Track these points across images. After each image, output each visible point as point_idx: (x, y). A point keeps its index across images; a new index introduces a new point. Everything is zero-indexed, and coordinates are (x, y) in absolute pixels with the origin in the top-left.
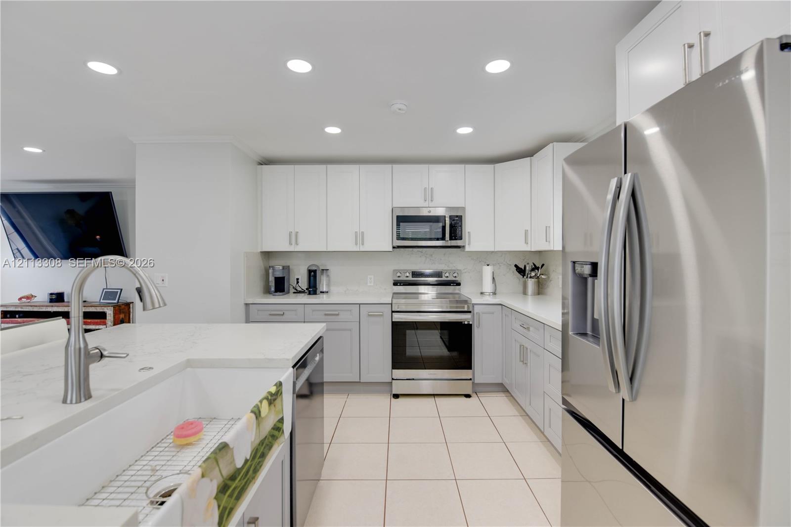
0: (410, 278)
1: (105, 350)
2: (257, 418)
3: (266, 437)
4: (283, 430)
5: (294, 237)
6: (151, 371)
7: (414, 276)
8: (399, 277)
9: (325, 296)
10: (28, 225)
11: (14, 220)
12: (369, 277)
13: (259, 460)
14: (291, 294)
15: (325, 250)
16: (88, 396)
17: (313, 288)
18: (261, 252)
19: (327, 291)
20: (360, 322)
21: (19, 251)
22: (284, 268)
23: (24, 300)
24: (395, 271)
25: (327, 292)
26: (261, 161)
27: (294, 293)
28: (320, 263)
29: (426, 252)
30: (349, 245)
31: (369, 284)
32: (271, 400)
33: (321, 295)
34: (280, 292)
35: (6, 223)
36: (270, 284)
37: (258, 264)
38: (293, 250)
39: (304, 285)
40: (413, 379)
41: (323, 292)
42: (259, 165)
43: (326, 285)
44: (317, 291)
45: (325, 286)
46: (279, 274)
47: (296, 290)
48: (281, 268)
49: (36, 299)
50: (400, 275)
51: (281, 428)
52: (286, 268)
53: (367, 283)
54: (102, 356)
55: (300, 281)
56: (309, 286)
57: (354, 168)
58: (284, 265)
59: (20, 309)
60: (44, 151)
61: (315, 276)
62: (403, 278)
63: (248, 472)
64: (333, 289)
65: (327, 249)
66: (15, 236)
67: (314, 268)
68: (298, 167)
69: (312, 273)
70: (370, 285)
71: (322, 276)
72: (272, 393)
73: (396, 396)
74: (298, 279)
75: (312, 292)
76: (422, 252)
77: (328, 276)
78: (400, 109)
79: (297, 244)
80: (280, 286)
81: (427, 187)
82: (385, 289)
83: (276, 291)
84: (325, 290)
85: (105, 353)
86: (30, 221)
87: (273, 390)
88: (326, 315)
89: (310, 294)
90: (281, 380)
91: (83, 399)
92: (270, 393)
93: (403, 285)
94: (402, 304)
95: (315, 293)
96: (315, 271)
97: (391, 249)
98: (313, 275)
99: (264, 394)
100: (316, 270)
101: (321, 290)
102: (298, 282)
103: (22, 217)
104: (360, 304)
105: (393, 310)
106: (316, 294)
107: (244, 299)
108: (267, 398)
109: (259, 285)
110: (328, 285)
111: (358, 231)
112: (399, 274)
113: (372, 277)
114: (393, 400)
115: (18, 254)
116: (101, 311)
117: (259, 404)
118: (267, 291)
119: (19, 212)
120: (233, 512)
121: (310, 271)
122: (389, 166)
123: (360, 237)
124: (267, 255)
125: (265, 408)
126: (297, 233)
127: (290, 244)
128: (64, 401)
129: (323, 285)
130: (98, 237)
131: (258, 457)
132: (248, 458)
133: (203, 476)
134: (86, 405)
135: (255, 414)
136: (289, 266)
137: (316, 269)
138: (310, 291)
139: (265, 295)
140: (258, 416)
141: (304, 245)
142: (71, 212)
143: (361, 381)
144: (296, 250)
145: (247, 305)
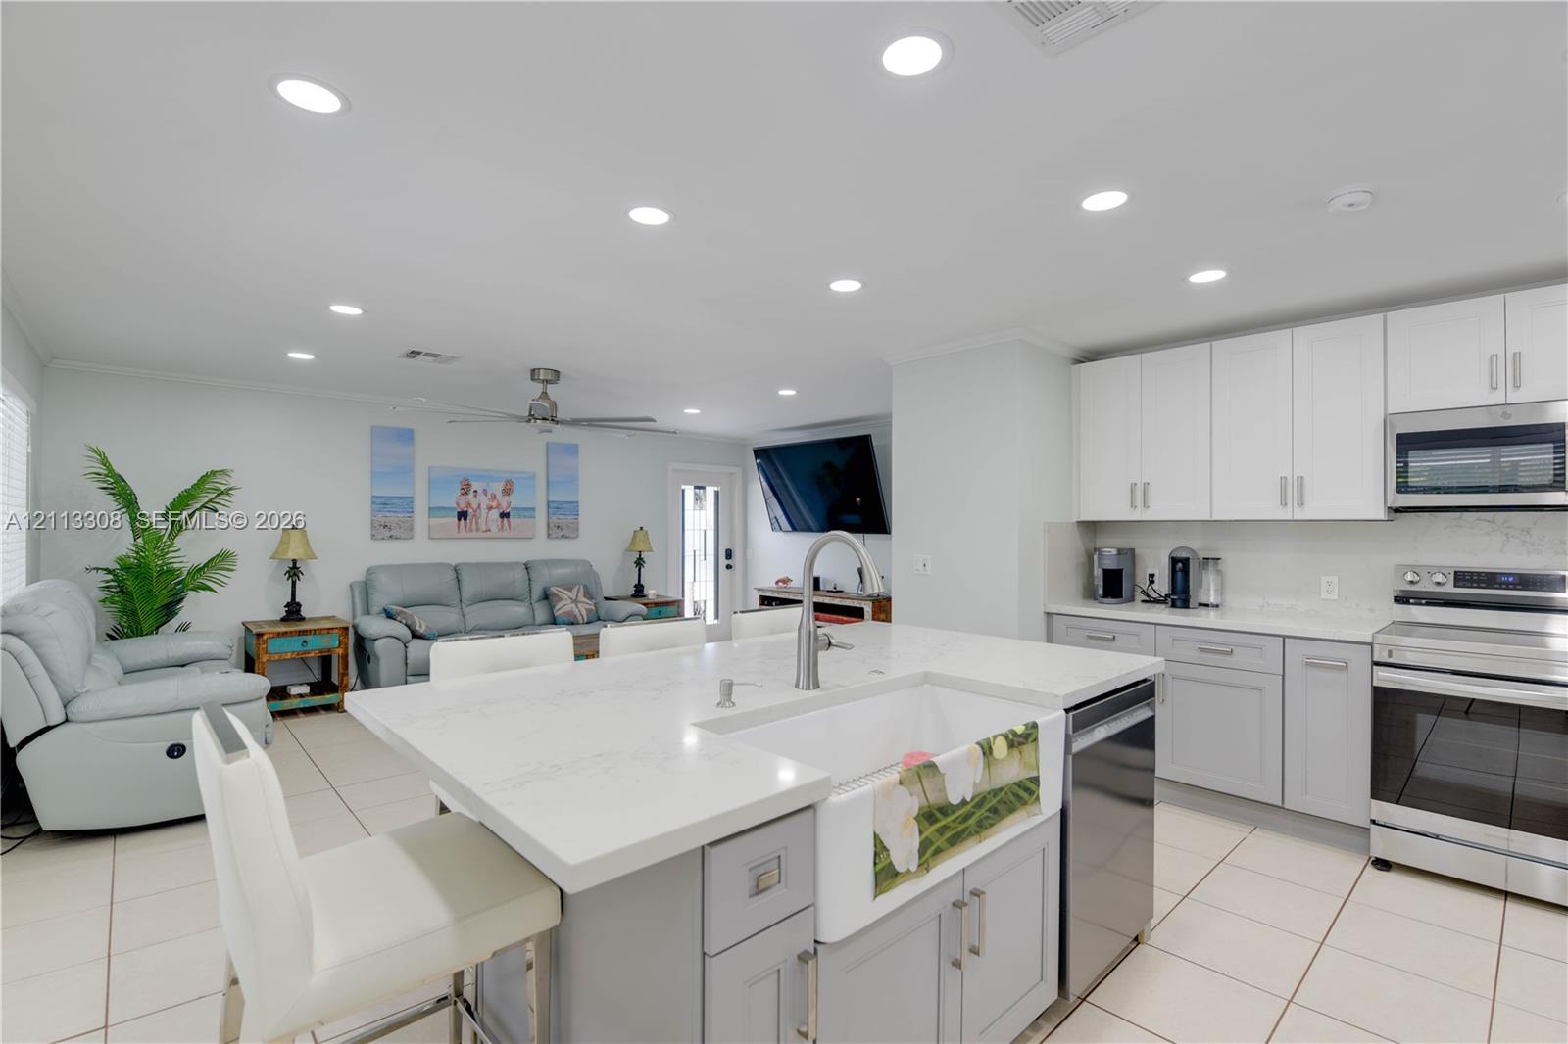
0: (1450, 588)
1: (833, 638)
2: (984, 754)
3: (1001, 789)
4: (1038, 797)
5: (1140, 493)
6: (881, 675)
7: (1461, 584)
8: (1412, 582)
9: (1212, 613)
10: (786, 486)
11: (773, 481)
12: (1324, 579)
13: (987, 814)
14: (1138, 603)
15: (1208, 518)
16: (817, 686)
17: (1180, 595)
18: (1078, 522)
19: (1218, 602)
20: (1283, 676)
21: (777, 520)
22: (1120, 552)
23: (780, 583)
24: (1402, 570)
25: (1217, 606)
26: (1079, 356)
27: (1144, 601)
28: (1196, 545)
29: (1506, 521)
30: (1268, 509)
31: (1324, 596)
32: (1012, 741)
33: (1203, 611)
34: (1113, 598)
35: (765, 484)
36: (1096, 583)
37: (1073, 546)
38: (1139, 519)
39: (1163, 586)
40: (1437, 837)
41: (1207, 606)
42: (1074, 364)
43: (1216, 590)
44: (1191, 601)
45: (1212, 592)
46: (1111, 565)
47: (1148, 596)
48: (1114, 552)
49: (791, 584)
50: (1417, 578)
51: (1034, 793)
52: (1129, 554)
53: (1320, 595)
54: (830, 644)
55: (1156, 579)
56: (1173, 590)
57: (1281, 336)
58: (1120, 547)
59: (776, 596)
60: (798, 392)
61: (1186, 571)
62: (1426, 586)
63: (967, 817)
64: (1232, 600)
65: (1211, 516)
66: (774, 501)
67: (1184, 555)
68: (1149, 357)
69: (1180, 565)
70: (1328, 597)
71: (1204, 572)
72: (1016, 733)
73: (1383, 864)
74: (1152, 576)
75: (1179, 603)
76: (1493, 522)
77: (1219, 572)
78: (1351, 205)
79: (1145, 505)
80: (1113, 586)
81: (1502, 354)
82: (1372, 611)
83: (1106, 595)
84: (1212, 600)
85: (833, 641)
86: (787, 482)
87: (1020, 729)
88: (1202, 650)
89: (1174, 606)
90: (1038, 722)
91: (812, 687)
92: (1015, 734)
93: (1427, 604)
94: (1414, 648)
95: (1185, 605)
96: (1186, 562)
97: (1381, 514)
98: (1180, 567)
99: (1005, 729)
100: (1188, 559)
101: (1204, 601)
102: (1152, 582)
103: (781, 478)
104: (1284, 637)
105: (1376, 659)
106: (1188, 608)
107: (1044, 605)
108: (1006, 736)
109: (1074, 582)
110: (1221, 590)
111: (1287, 474)
112: (1410, 577)
113: (1335, 579)
114: (1371, 870)
115: (776, 525)
116: (858, 606)
117: (992, 739)
118: (1090, 594)
119: (777, 470)
120: (941, 855)
121: (1174, 561)
122: (1375, 320)
123: (1293, 489)
124: (1091, 528)
125: (1000, 748)
126: (1146, 485)
127: (1133, 506)
128: (797, 686)
129: (1209, 590)
130: (858, 500)
131: (987, 808)
132: (969, 800)
133: (901, 783)
134: (813, 693)
135: (982, 747)
136: (1133, 550)
137: (1188, 556)
138: (1173, 601)
139: (1086, 601)
140: (987, 753)
141: (1160, 510)
142: (828, 466)
143: (1286, 807)
144: (1144, 519)
145: (1049, 615)
